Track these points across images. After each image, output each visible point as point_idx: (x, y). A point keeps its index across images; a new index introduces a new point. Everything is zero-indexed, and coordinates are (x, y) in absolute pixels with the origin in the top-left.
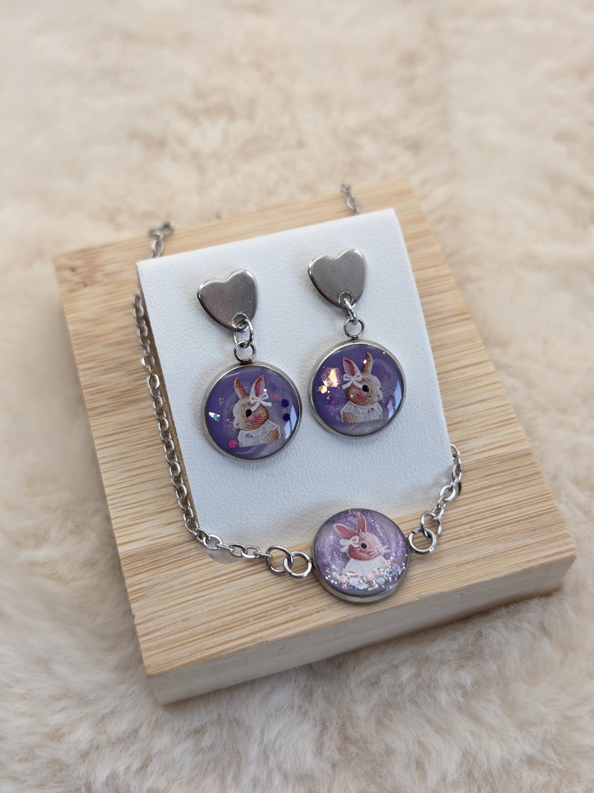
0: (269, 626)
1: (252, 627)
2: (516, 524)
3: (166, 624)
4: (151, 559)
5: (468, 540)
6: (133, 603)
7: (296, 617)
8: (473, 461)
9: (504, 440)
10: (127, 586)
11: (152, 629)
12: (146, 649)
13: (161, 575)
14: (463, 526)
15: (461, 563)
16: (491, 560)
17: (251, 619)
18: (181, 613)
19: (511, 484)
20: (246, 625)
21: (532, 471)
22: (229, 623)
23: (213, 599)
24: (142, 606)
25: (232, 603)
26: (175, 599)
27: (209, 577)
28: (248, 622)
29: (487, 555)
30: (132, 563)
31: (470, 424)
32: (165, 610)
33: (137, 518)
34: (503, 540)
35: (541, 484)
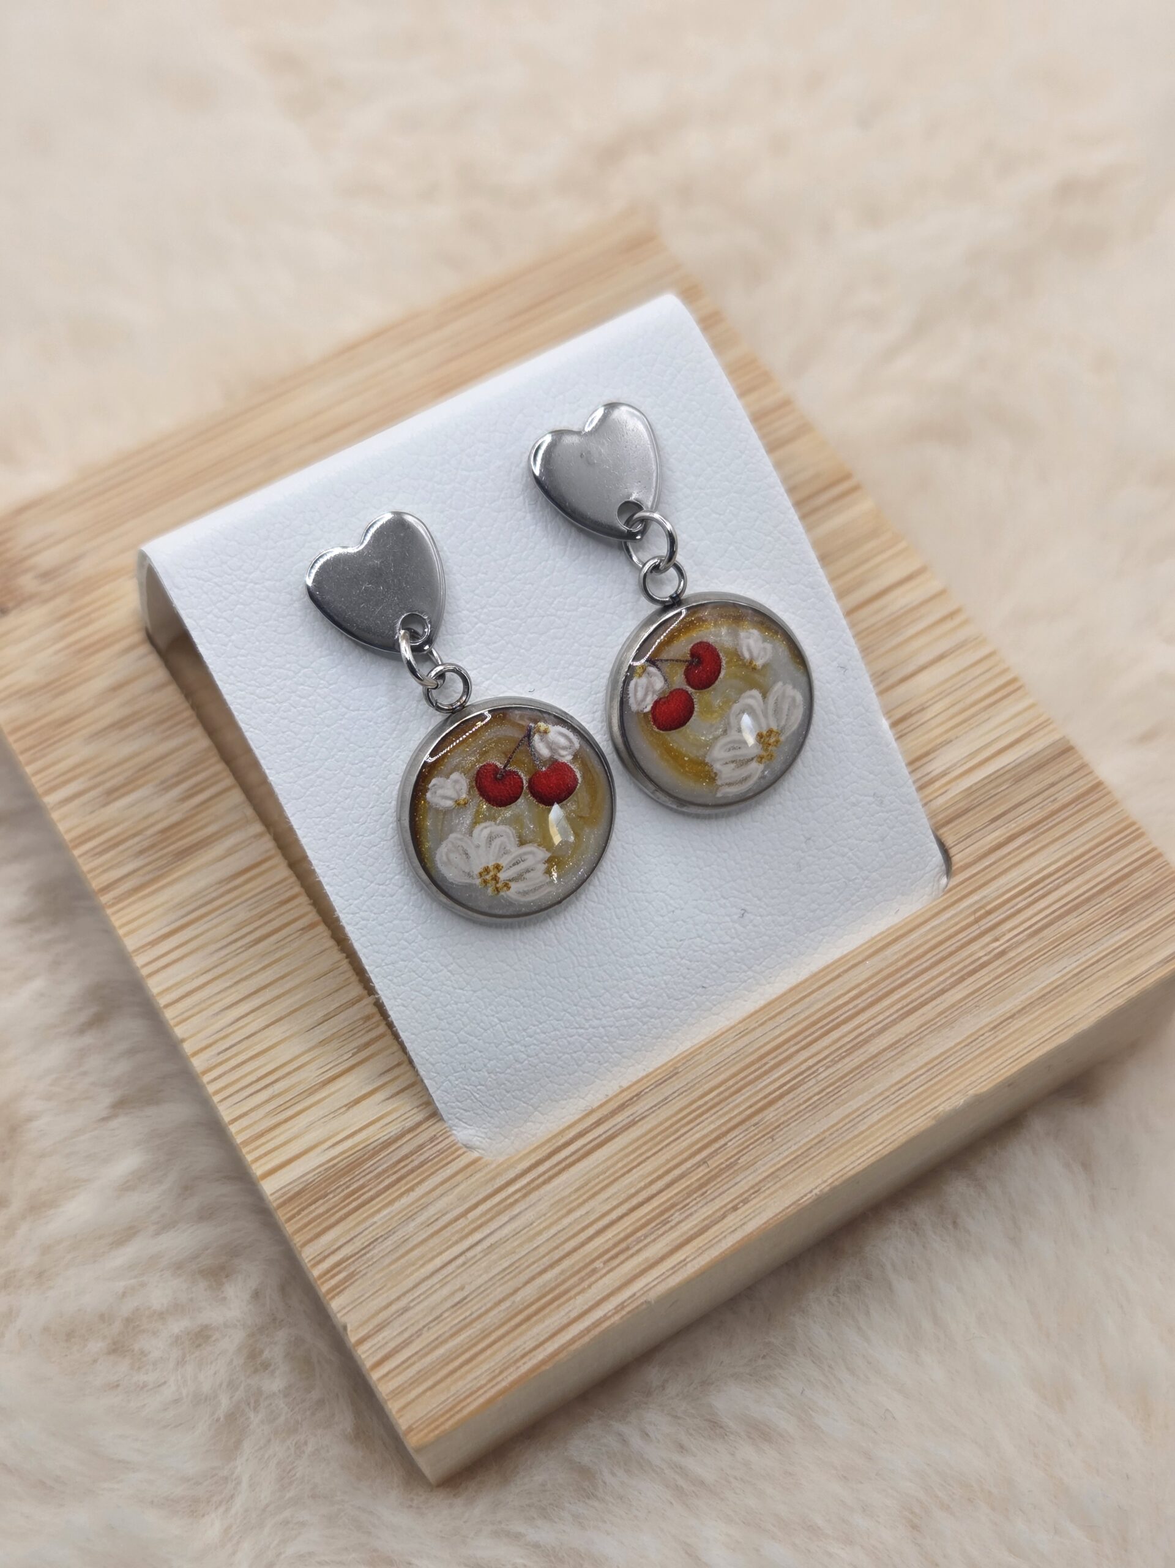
0: (643, 1267)
1: (606, 1280)
2: (1085, 908)
3: (421, 1326)
4: (343, 1190)
5: (998, 967)
6: (333, 1297)
7: (692, 1232)
8: (957, 795)
9: (1008, 733)
10: (309, 1265)
11: (392, 1345)
12: (393, 1391)
13: (375, 1219)
14: (980, 940)
15: (998, 1022)
16: (1058, 997)
17: (598, 1264)
18: (445, 1291)
19: (1050, 825)
20: (593, 1279)
21: (1083, 785)
22: (553, 1285)
23: (505, 1242)
24: (355, 1300)
25: (548, 1240)
26: (422, 1266)
27: (481, 1197)
28: (594, 1271)
29: (1049, 989)
30: (303, 1209)
31: (929, 714)
32: (408, 1295)
33: (282, 1108)
34: (1070, 948)
35: (1109, 808)
